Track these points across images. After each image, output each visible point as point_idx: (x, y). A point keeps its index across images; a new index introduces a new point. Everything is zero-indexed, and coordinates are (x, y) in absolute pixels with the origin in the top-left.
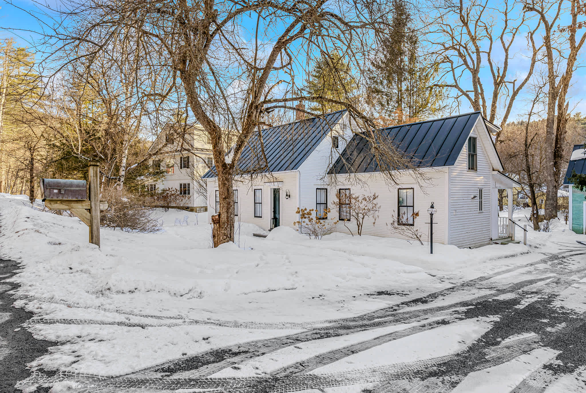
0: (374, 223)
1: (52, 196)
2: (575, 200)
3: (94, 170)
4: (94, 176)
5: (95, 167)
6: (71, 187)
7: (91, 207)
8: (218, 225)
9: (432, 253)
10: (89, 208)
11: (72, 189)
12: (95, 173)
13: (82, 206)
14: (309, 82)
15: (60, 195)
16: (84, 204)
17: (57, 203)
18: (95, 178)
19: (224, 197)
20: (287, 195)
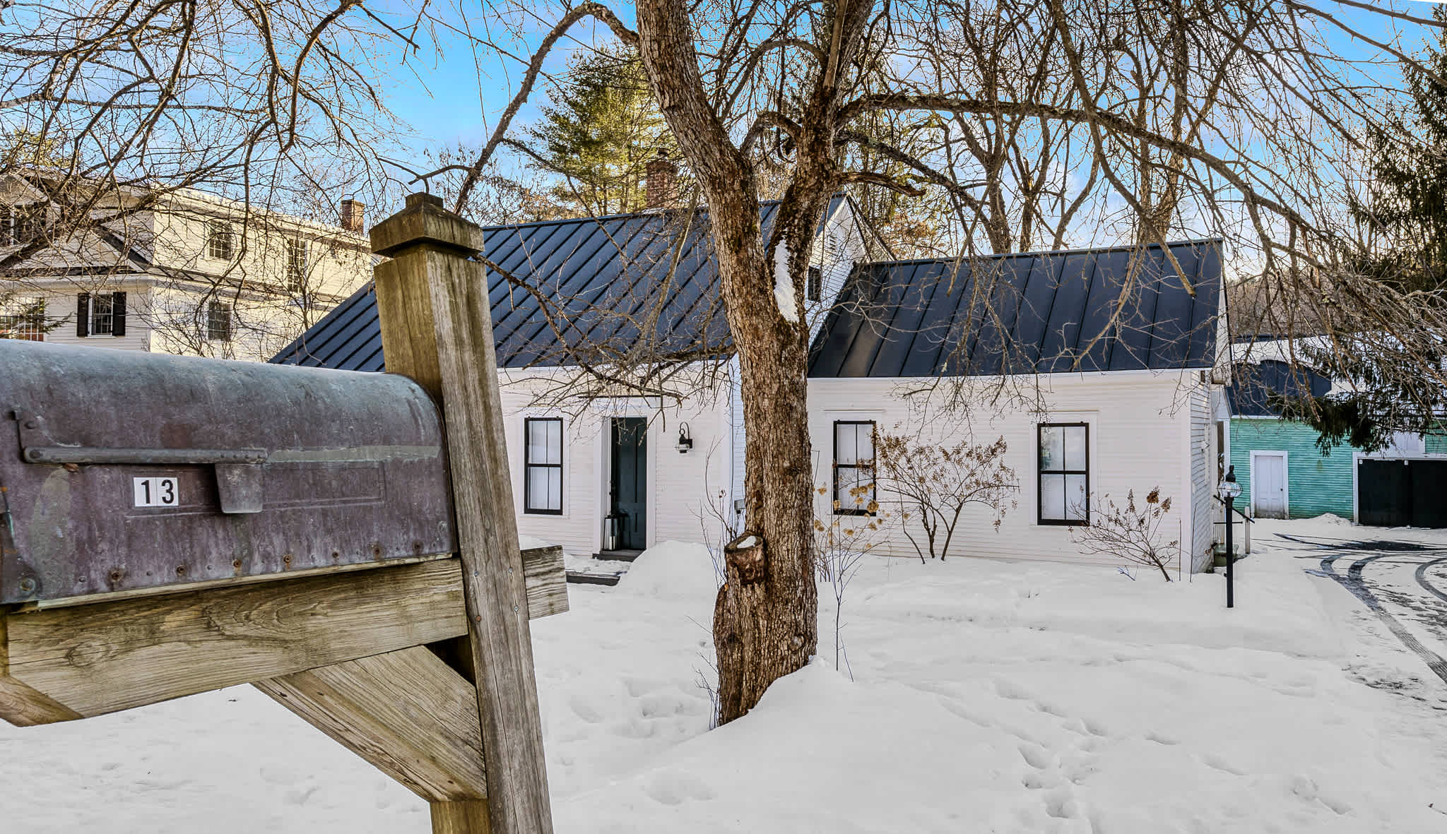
0: (998, 523)
1: (107, 559)
2: (1235, 448)
3: (453, 289)
4: (459, 342)
5: (459, 265)
6: (312, 441)
7: (472, 620)
8: (760, 591)
9: (1230, 605)
10: (457, 628)
11: (329, 456)
12: (463, 308)
13: (406, 619)
14: (556, 118)
15: (203, 532)
16: (414, 604)
17: (154, 637)
18: (468, 356)
19: (787, 464)
20: (682, 441)
